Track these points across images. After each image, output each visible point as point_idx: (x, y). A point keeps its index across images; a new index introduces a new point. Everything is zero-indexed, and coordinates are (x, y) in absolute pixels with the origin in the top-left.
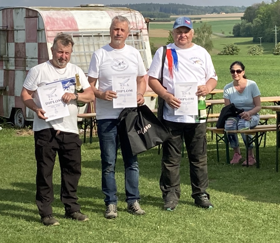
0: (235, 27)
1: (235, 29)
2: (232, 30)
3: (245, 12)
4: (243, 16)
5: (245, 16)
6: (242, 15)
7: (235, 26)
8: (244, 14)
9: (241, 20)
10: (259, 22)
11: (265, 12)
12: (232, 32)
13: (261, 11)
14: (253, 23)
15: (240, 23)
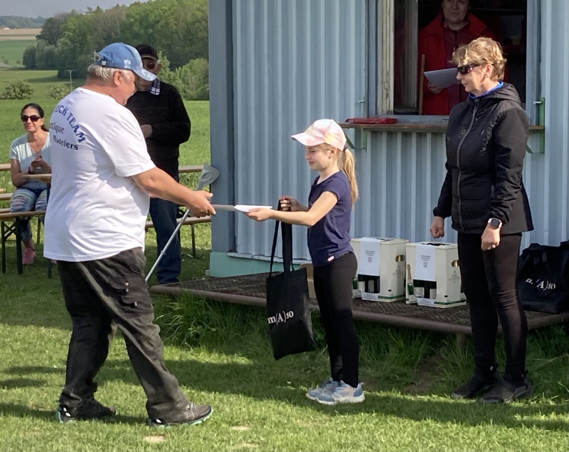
0: (27, 53)
1: (27, 55)
2: (22, 56)
3: (44, 28)
4: (40, 34)
5: (43, 33)
6: (38, 31)
7: (27, 50)
8: (41, 30)
9: (37, 40)
10: (66, 44)
11: (77, 27)
12: (22, 60)
13: (71, 25)
14: (56, 46)
15: (35, 45)
